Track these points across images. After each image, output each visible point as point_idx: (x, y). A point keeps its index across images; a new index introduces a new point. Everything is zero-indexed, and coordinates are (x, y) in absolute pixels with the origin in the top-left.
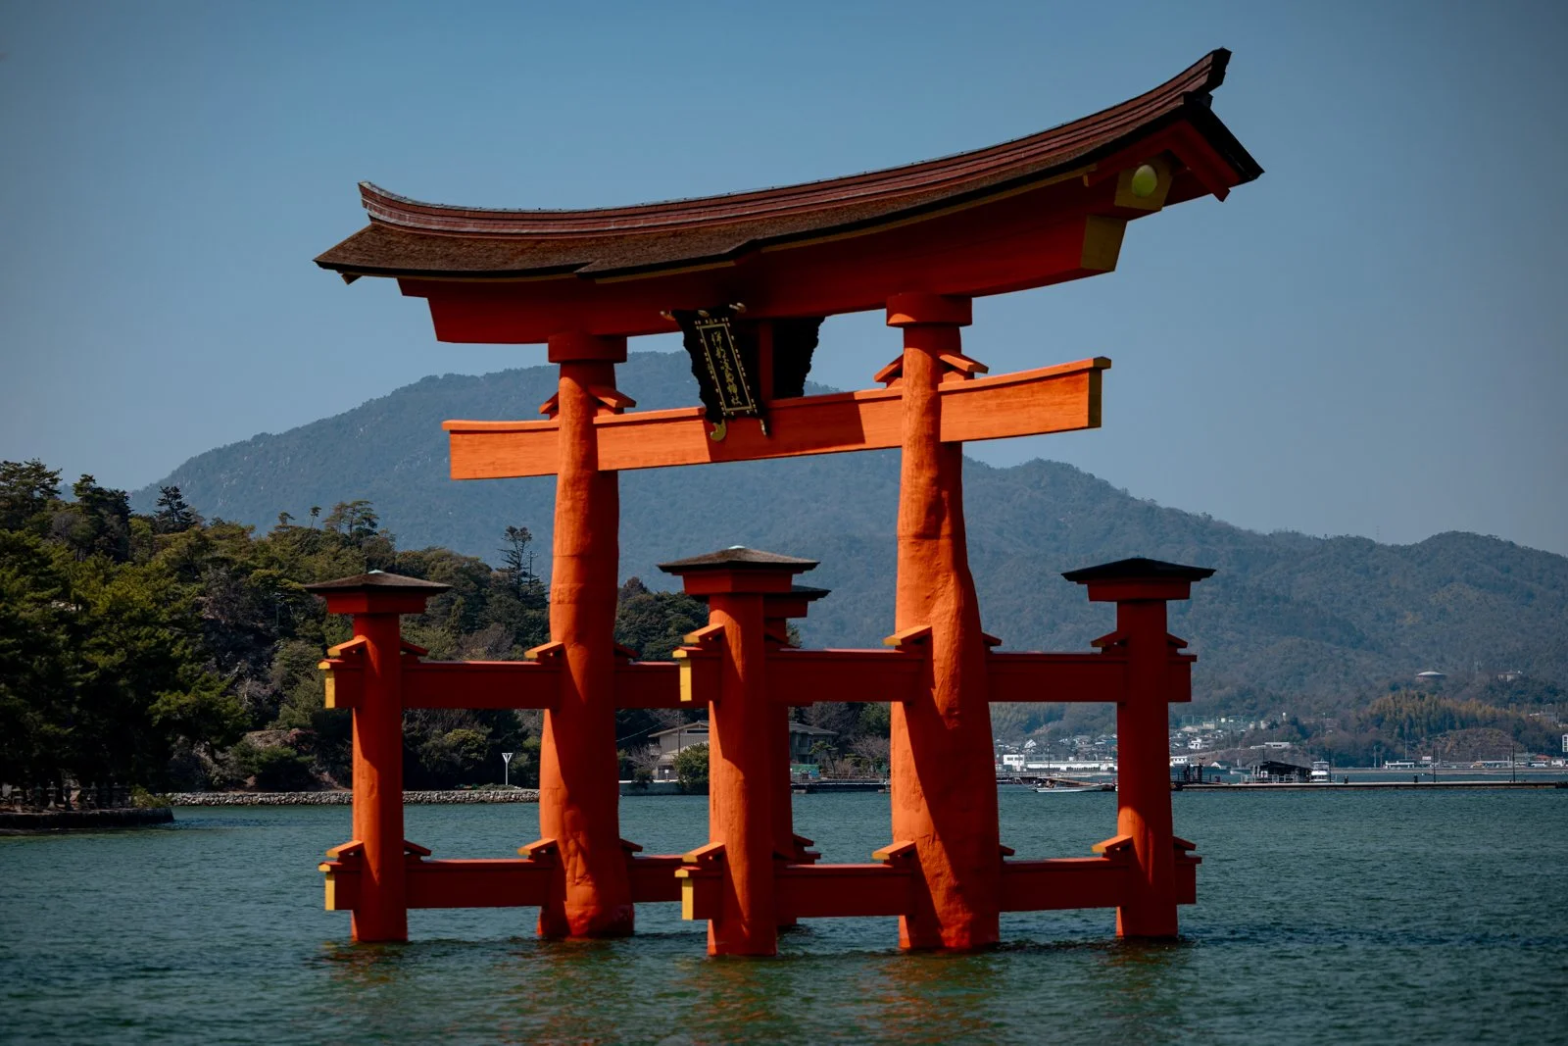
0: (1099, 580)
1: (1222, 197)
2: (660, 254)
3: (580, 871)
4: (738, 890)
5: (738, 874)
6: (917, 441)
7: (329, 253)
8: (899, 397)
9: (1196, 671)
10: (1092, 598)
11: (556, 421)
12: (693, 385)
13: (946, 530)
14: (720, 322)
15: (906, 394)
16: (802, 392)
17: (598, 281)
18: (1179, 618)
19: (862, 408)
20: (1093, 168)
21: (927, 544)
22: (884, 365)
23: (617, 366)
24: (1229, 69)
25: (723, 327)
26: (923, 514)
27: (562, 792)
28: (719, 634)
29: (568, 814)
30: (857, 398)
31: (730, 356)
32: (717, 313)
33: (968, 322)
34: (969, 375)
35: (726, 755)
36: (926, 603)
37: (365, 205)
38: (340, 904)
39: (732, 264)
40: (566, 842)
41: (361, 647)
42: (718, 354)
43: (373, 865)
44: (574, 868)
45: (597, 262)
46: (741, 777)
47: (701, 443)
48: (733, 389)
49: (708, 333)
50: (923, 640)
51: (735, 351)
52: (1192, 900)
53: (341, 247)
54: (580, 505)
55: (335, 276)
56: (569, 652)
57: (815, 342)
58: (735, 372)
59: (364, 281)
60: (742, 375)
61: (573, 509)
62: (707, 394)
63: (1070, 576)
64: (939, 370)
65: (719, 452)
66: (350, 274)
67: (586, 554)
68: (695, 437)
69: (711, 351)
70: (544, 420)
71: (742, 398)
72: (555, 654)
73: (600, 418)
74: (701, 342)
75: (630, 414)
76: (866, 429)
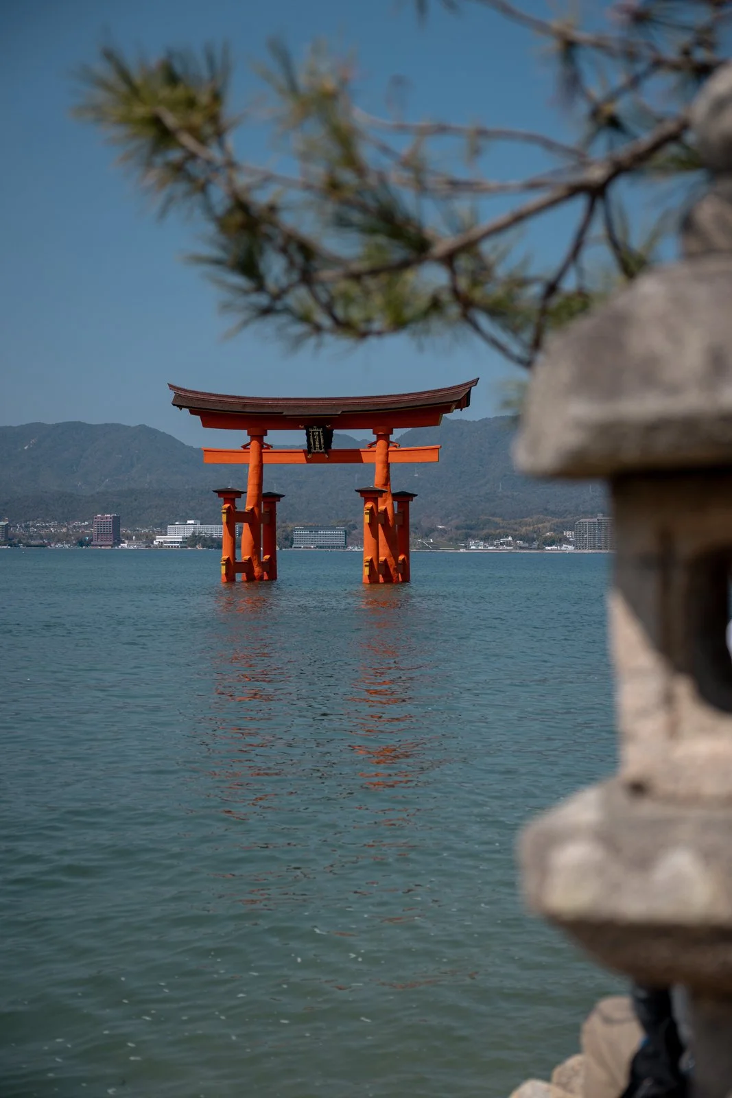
0: (395, 497)
1: (461, 410)
3: (256, 564)
6: (381, 463)
8: (376, 451)
11: (247, 450)
14: (319, 429)
15: (379, 451)
16: (331, 448)
19: (362, 453)
24: (478, 382)
25: (320, 431)
27: (252, 545)
29: (254, 550)
30: (358, 450)
31: (319, 438)
33: (392, 434)
34: (396, 446)
36: (385, 501)
38: (226, 572)
44: (255, 564)
47: (304, 459)
48: (318, 446)
49: (313, 432)
50: (385, 510)
51: (322, 437)
53: (174, 400)
56: (255, 509)
58: (320, 442)
59: (183, 409)
60: (322, 443)
61: (257, 473)
62: (308, 446)
65: (309, 461)
66: (181, 407)
67: (260, 485)
68: (302, 457)
69: (314, 436)
70: (242, 450)
71: (320, 448)
72: (252, 509)
73: (263, 451)
74: (311, 434)
75: (271, 450)
76: (363, 458)
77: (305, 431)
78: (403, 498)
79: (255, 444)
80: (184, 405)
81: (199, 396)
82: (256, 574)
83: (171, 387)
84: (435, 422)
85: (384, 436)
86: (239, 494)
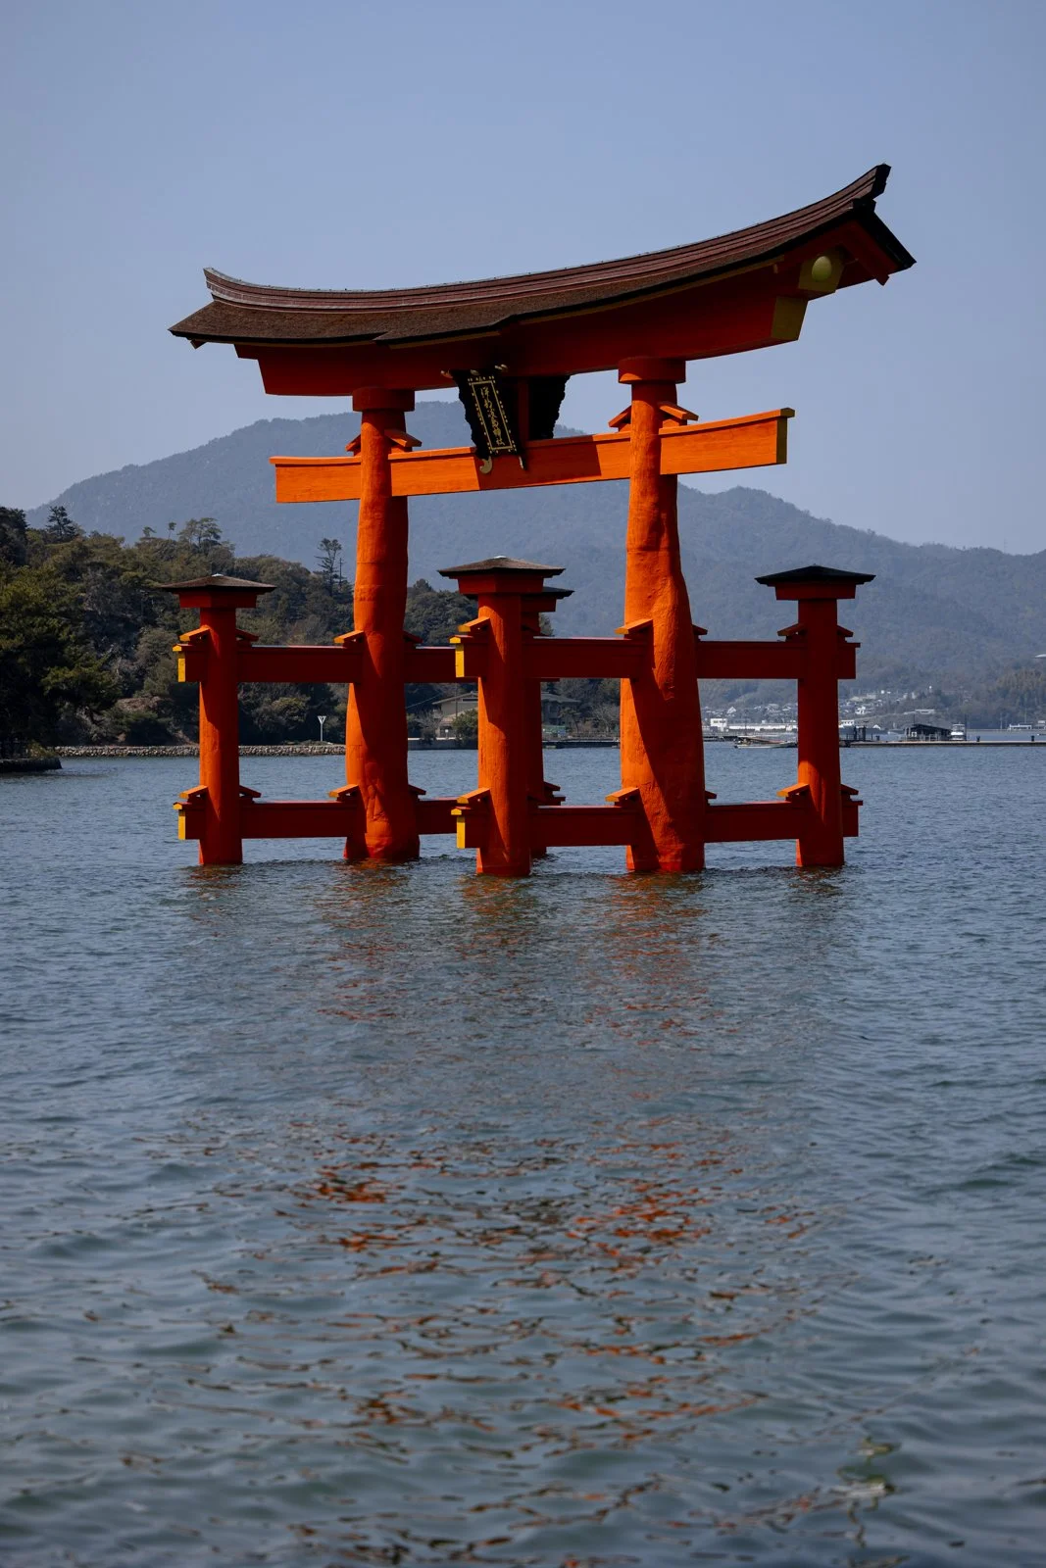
0: (785, 584)
1: (883, 281)
2: (440, 326)
3: (377, 810)
4: (500, 825)
5: (500, 813)
6: (642, 474)
7: (181, 324)
8: (629, 439)
9: (859, 653)
10: (779, 597)
11: (358, 457)
12: (467, 429)
13: (664, 543)
14: (487, 379)
15: (633, 437)
16: (552, 435)
17: (392, 347)
18: (847, 613)
19: (598, 447)
20: (781, 258)
21: (649, 554)
22: (616, 412)
23: (408, 415)
24: (889, 180)
25: (490, 384)
26: (646, 532)
27: (361, 750)
28: (486, 625)
29: (368, 765)
30: (595, 440)
31: (495, 406)
32: (484, 373)
34: (683, 422)
35: (491, 720)
36: (648, 602)
37: (209, 286)
38: (189, 836)
39: (496, 333)
40: (366, 787)
41: (205, 635)
42: (486, 405)
43: (216, 806)
44: (372, 808)
45: (391, 333)
46: (503, 737)
47: (473, 475)
48: (497, 432)
49: (478, 388)
50: (646, 630)
51: (499, 403)
52: (855, 833)
53: (190, 319)
54: (378, 523)
55: (185, 342)
56: (369, 639)
57: (562, 396)
58: (499, 419)
59: (208, 346)
60: (505, 422)
61: (372, 526)
62: (477, 435)
63: (761, 580)
64: (660, 418)
65: (486, 483)
67: (383, 561)
68: (468, 470)
69: (480, 401)
70: (350, 457)
71: (505, 439)
73: (393, 455)
74: (473, 395)
75: (416, 451)
76: (602, 464)
77: (456, 390)
78: (818, 589)
79: (370, 436)
83: (213, 281)
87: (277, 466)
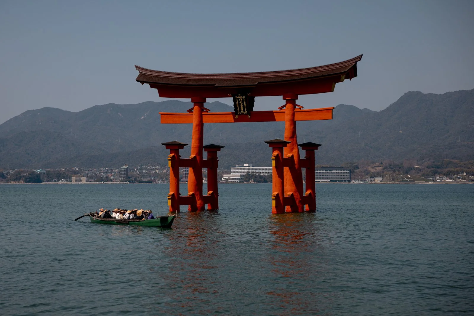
0: (303, 146)
1: (350, 79)
4: (281, 201)
5: (281, 198)
6: (290, 120)
7: (137, 79)
8: (285, 112)
11: (192, 113)
14: (242, 96)
15: (287, 112)
16: (252, 110)
19: (274, 114)
24: (362, 58)
25: (243, 98)
27: (195, 183)
28: (278, 155)
30: (274, 112)
31: (243, 103)
33: (297, 99)
34: (300, 108)
36: (292, 150)
40: (196, 193)
41: (173, 156)
42: (240, 103)
43: (175, 197)
44: (197, 198)
47: (233, 119)
48: (242, 109)
49: (239, 98)
51: (245, 102)
55: (140, 83)
56: (197, 157)
58: (244, 106)
60: (246, 107)
61: (198, 130)
62: (236, 109)
63: (299, 145)
64: (295, 108)
65: (236, 121)
66: (143, 83)
67: (200, 139)
68: (231, 118)
69: (239, 102)
70: (188, 113)
71: (244, 111)
72: (195, 157)
73: (203, 113)
74: (237, 100)
75: (209, 113)
76: (276, 118)
77: (232, 98)
78: (310, 147)
79: (196, 109)
80: (145, 80)
81: (157, 74)
82: (198, 205)
83: (137, 68)
84: (330, 89)
85: (291, 100)
86: (181, 146)
87: (161, 114)
